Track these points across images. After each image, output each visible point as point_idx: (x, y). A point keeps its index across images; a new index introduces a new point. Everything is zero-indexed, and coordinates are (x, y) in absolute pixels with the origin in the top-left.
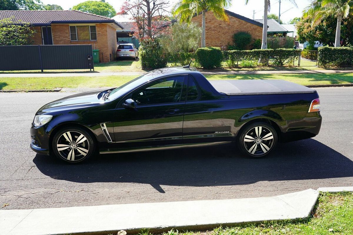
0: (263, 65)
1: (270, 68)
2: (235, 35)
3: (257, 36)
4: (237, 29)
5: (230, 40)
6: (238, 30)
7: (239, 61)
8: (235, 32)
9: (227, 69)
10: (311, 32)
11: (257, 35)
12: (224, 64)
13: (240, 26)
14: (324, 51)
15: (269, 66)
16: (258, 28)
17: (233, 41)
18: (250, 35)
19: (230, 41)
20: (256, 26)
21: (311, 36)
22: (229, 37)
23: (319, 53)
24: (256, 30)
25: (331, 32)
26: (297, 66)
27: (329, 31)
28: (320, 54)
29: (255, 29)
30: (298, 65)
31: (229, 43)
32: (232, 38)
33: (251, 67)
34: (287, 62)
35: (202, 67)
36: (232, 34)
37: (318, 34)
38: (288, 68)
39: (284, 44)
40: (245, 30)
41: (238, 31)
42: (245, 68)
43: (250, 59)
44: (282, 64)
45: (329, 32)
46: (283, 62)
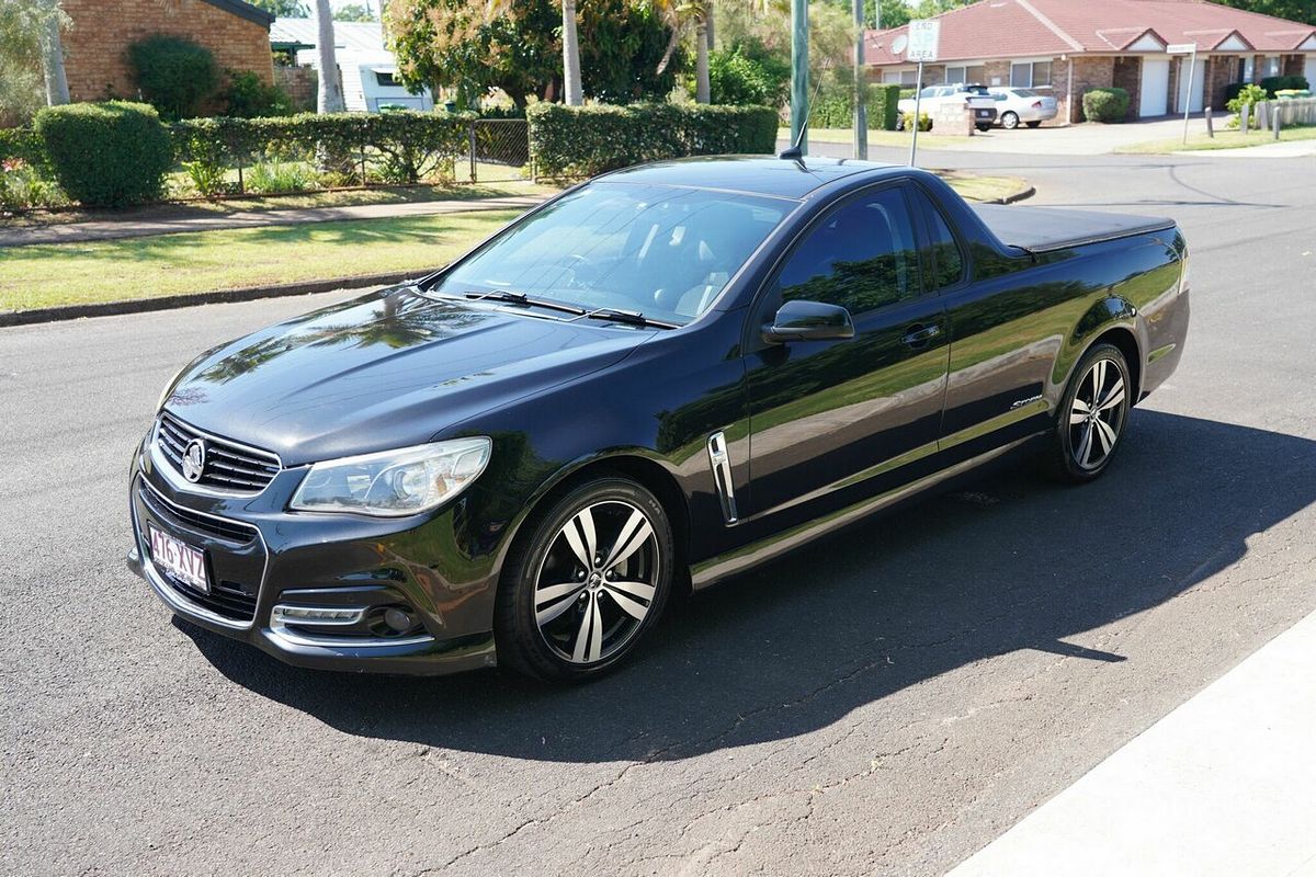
0: (344, 183)
1: (376, 193)
2: (134, 49)
3: (232, 59)
4: (139, 21)
5: (115, 73)
6: (142, 26)
7: (247, 166)
8: (130, 35)
9: (202, 205)
10: (465, 46)
11: (233, 52)
12: (180, 183)
13: (151, 9)
14: (552, 121)
15: (372, 186)
16: (231, 24)
17: (129, 77)
18: (205, 54)
19: (114, 79)
20: (222, 12)
21: (469, 61)
22: (105, 59)
23: (533, 128)
24: (224, 31)
25: (537, 51)
26: (467, 183)
27: (530, 46)
28: (536, 132)
29: (220, 27)
30: (469, 179)
31: (110, 86)
32: (121, 62)
33: (297, 191)
34: (433, 168)
35: (78, 203)
36: (121, 46)
37: (496, 57)
38: (441, 188)
39: (302, 98)
40: (177, 29)
41: (143, 30)
42: (279, 196)
43: (290, 158)
44: (414, 176)
45: (529, 48)
46: (418, 168)
